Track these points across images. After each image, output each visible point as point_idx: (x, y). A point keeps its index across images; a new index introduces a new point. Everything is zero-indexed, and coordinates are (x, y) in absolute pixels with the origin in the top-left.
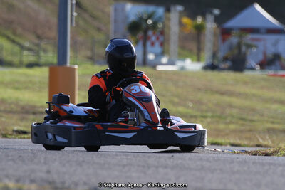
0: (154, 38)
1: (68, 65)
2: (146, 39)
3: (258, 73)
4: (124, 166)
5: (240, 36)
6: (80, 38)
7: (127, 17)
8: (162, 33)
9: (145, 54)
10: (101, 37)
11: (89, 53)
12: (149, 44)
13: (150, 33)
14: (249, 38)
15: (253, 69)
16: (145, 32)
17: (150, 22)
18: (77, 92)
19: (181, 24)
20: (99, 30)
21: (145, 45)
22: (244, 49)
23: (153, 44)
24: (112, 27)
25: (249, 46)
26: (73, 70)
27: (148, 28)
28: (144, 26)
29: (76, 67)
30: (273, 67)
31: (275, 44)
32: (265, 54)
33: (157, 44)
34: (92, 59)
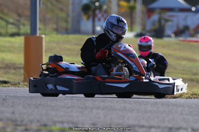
0: (100, 16)
2: (94, 16)
3: (173, 40)
4: (69, 108)
5: (160, 13)
6: (49, 16)
7: (81, 1)
8: (106, 12)
9: (94, 27)
10: (63, 15)
11: (55, 26)
12: (96, 19)
13: (97, 12)
14: (167, 15)
15: (169, 36)
16: (94, 11)
17: (97, 4)
18: (44, 53)
19: (119, 6)
20: (62, 10)
21: (94, 21)
22: (163, 22)
23: (99, 20)
24: (70, 8)
25: (167, 21)
26: (41, 38)
27: (96, 8)
28: (93, 7)
29: (43, 36)
30: (184, 35)
31: (185, 19)
32: (178, 26)
33: (102, 19)
34: (57, 30)
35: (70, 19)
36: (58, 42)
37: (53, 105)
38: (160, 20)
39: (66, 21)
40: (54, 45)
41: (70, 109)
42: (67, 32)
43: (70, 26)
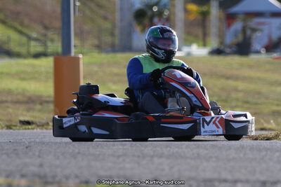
1: (73, 54)
3: (264, 57)
4: (119, 157)
5: (244, 20)
6: (87, 27)
7: (132, 5)
8: (168, 19)
10: (107, 25)
11: (96, 42)
13: (156, 20)
14: (255, 22)
15: (258, 52)
16: (151, 19)
17: (155, 9)
19: (186, 11)
20: (105, 18)
22: (249, 32)
24: (117, 15)
25: (254, 30)
26: (77, 59)
27: (154, 15)
28: (149, 13)
29: (81, 56)
30: (278, 50)
32: (270, 37)
34: (99, 48)
35: (117, 32)
36: (101, 65)
37: (98, 153)
38: (244, 30)
39: (112, 34)
40: (96, 68)
41: (121, 159)
42: (114, 49)
43: (117, 41)
